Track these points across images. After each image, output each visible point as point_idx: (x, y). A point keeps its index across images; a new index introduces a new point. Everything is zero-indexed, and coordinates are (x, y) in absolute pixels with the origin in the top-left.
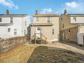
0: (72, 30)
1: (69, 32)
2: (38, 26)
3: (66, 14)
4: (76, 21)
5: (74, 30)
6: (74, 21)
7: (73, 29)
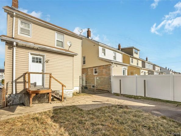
0: (102, 69)
1: (96, 72)
2: (37, 49)
3: (90, 38)
4: (105, 54)
5: (104, 71)
6: (103, 54)
7: (102, 67)
